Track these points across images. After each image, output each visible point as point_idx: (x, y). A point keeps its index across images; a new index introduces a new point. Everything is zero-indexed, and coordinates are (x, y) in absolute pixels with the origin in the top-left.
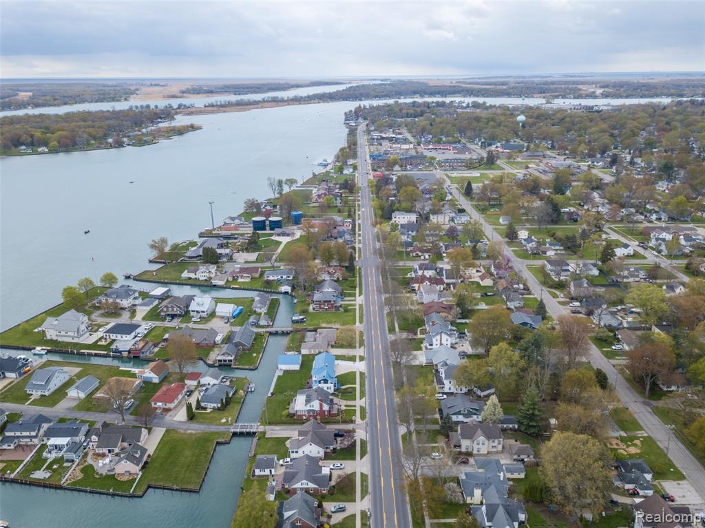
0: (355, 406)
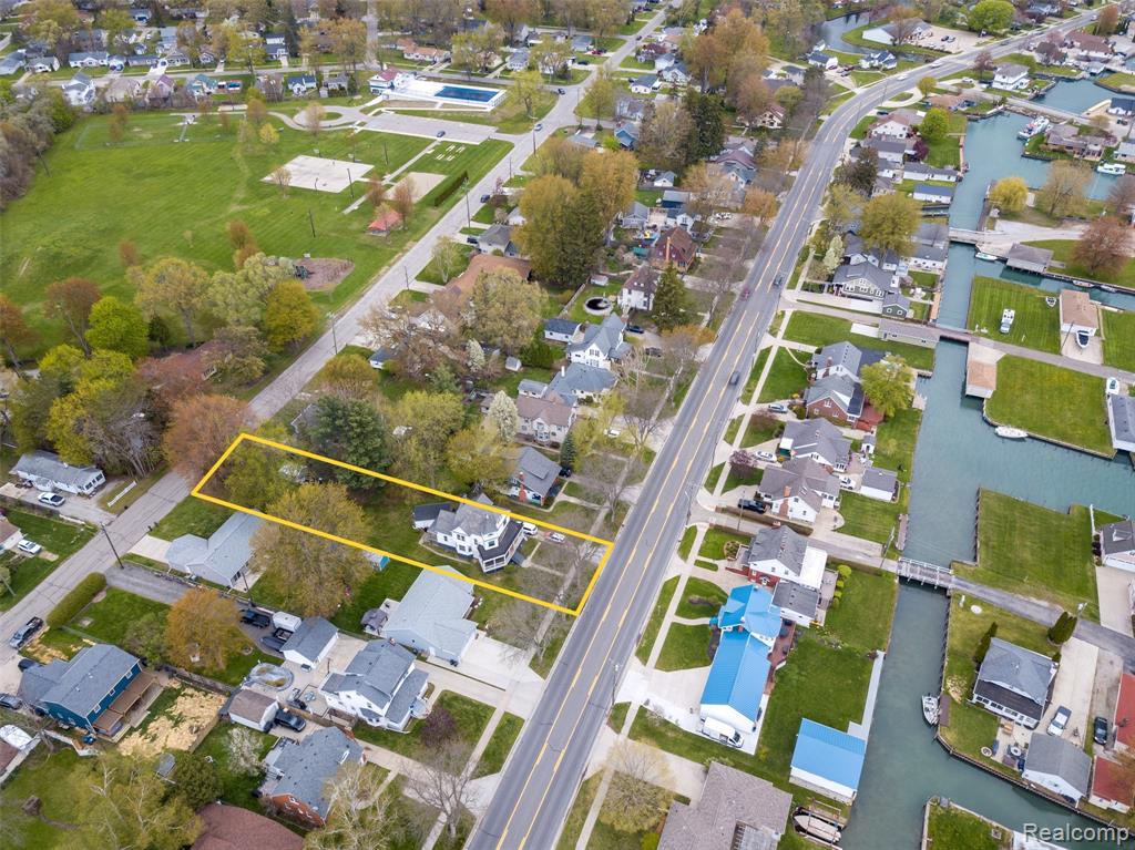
0: (698, 563)
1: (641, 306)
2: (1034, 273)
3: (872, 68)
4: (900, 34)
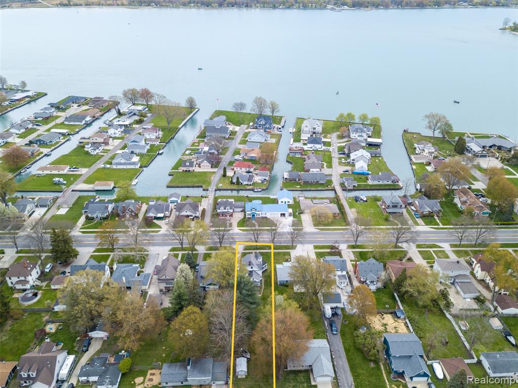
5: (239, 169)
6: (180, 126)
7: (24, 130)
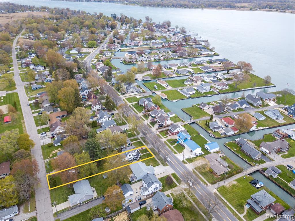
0: (164, 138)
1: (99, 109)
2: (149, 80)
3: (80, 57)
4: (79, 50)
5: (224, 121)
6: (242, 90)
7: (183, 66)
